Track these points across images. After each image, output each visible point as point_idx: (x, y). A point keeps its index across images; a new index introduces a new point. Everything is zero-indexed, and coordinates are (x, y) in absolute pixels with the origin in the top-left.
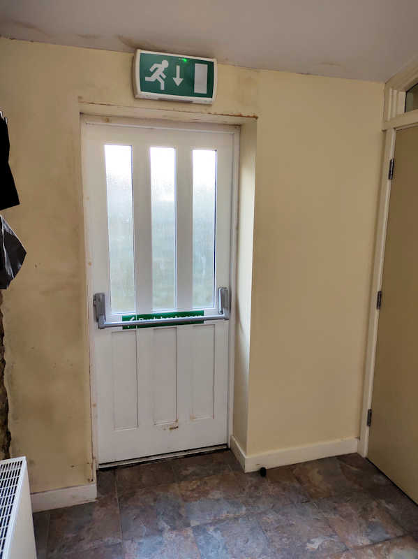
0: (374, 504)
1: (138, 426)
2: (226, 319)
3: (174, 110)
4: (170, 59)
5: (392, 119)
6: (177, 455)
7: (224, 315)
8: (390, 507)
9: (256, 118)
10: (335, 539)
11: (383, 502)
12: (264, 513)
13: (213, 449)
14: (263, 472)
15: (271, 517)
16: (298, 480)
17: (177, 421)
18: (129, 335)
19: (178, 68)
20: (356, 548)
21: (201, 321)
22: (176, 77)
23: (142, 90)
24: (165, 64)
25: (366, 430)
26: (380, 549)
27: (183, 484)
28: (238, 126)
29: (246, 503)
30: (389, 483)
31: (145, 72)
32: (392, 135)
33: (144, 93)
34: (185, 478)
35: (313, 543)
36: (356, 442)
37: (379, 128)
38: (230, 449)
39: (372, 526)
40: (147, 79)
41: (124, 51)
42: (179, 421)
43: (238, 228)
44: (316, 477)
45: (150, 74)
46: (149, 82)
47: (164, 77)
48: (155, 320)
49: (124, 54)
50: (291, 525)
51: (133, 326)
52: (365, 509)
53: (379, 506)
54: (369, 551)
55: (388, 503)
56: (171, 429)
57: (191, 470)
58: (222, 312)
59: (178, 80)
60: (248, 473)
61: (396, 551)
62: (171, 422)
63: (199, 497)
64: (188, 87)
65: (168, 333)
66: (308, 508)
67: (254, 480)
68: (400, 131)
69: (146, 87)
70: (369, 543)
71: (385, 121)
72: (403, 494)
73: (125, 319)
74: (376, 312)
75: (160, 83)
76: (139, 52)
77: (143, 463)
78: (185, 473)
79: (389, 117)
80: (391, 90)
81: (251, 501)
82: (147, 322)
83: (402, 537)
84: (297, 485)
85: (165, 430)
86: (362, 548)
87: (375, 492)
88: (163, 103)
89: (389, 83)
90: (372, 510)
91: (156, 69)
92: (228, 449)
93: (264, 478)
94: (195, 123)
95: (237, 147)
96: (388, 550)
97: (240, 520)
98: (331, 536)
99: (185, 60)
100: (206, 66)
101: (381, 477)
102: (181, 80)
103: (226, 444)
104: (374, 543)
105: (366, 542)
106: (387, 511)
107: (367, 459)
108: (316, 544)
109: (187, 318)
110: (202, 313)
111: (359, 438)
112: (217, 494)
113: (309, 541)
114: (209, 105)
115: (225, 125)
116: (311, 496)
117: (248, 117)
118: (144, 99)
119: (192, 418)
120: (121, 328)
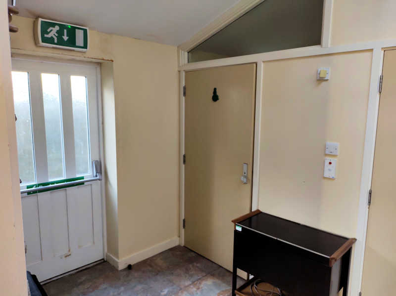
0: (191, 266)
1: (42, 259)
2: (99, 180)
3: (62, 54)
4: (60, 25)
5: (182, 66)
6: (71, 273)
7: (98, 177)
8: (198, 265)
9: (112, 61)
10: (175, 286)
11: (195, 264)
12: (135, 286)
13: (95, 264)
14: (130, 267)
15: (139, 287)
16: (151, 266)
17: (69, 251)
18: (33, 198)
19: (65, 31)
20: (186, 287)
21: (82, 183)
22: (64, 36)
23: (43, 42)
24: (57, 28)
25: (183, 231)
26: (196, 284)
27: (81, 287)
28: (100, 64)
29: (123, 285)
30: (196, 255)
31: (44, 31)
32: (183, 74)
33: (44, 44)
34: (81, 283)
35: (164, 292)
36: (178, 238)
37: (177, 69)
38: (106, 261)
39: (191, 276)
40: (46, 36)
41: (28, 17)
42: (71, 250)
43: (103, 123)
44: (160, 262)
45: (48, 33)
46: (47, 38)
47: (57, 35)
48: (50, 186)
49: (28, 19)
50: (151, 287)
51: (35, 192)
52: (187, 269)
53: (193, 266)
54: (192, 286)
55: (197, 263)
56: (66, 257)
57: (84, 278)
58: (96, 176)
59: (66, 38)
60: (121, 271)
61: (204, 282)
62: (66, 252)
63: (93, 290)
64: (72, 42)
65: (60, 193)
66: (158, 277)
67: (125, 273)
68: (186, 72)
69: (45, 40)
70: (191, 283)
71: (179, 66)
72: (204, 257)
73: (28, 187)
74: (183, 166)
75: (54, 39)
76: (40, 20)
77: (48, 283)
78: (79, 281)
79: (181, 65)
80: (180, 51)
81: (125, 283)
82: (45, 188)
83: (206, 276)
84: (150, 269)
85: (61, 258)
86: (188, 286)
87: (190, 261)
88: (55, 50)
89: (179, 47)
90: (190, 269)
91: (52, 30)
92: (105, 261)
93: (130, 271)
94: (73, 61)
95: (99, 76)
96: (200, 283)
97: (122, 294)
98: (172, 286)
99: (70, 27)
100: (83, 31)
101: (192, 253)
102: (68, 38)
103: (103, 259)
104: (193, 282)
105: (189, 283)
106: (197, 267)
107: (184, 246)
108: (165, 291)
109: (73, 182)
110: (82, 178)
111: (179, 237)
112: (104, 286)
113: (162, 291)
114: (84, 52)
115: (91, 62)
116: (159, 271)
117: (108, 60)
118: (43, 47)
119: (79, 247)
120: (26, 194)
